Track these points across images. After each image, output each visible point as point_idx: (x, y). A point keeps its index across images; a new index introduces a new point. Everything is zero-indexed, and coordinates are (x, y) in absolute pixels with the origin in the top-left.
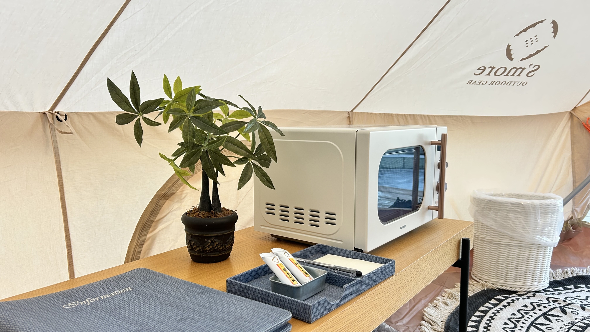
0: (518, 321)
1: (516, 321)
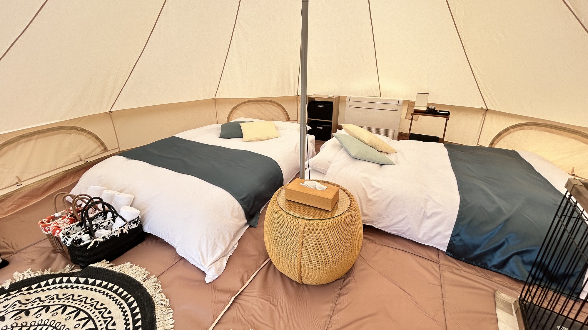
0: (105, 322)
1: (107, 321)
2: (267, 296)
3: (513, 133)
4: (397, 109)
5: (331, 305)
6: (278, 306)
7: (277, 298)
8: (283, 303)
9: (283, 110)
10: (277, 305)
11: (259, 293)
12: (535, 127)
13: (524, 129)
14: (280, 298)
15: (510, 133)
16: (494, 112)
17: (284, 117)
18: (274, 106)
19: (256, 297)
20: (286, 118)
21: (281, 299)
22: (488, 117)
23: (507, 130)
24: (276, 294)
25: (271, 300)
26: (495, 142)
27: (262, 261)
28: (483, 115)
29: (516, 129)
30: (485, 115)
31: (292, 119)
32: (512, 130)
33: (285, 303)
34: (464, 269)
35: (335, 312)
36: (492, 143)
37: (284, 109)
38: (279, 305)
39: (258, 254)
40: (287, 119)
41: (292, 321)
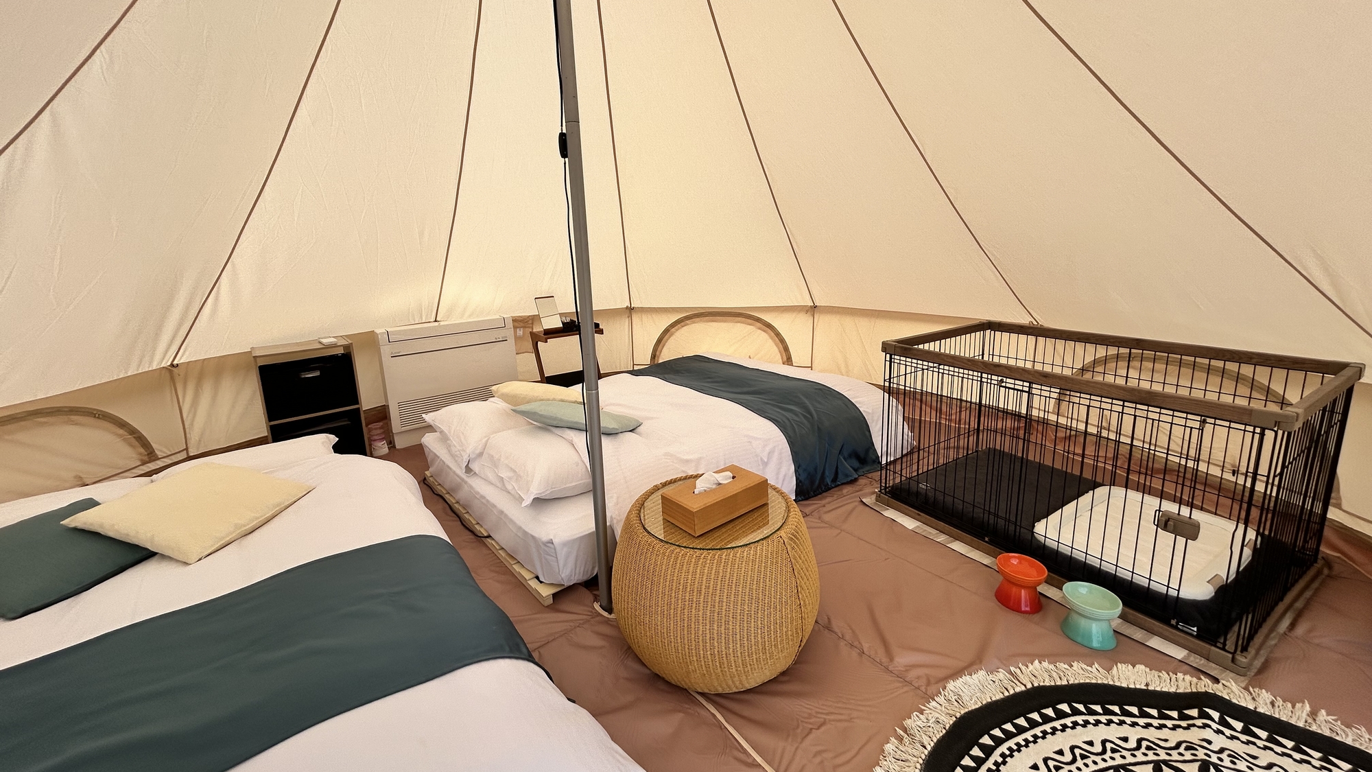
2: (799, 731)
3: (676, 334)
4: (506, 337)
5: (842, 644)
6: (825, 719)
7: (806, 715)
8: (822, 709)
9: (121, 432)
10: (822, 720)
11: (790, 740)
12: (697, 319)
13: (688, 324)
14: (810, 711)
15: (672, 335)
16: (643, 310)
17: (128, 454)
18: (76, 424)
19: (797, 749)
20: (141, 454)
21: (811, 709)
22: (635, 318)
23: (666, 331)
24: (797, 715)
25: (810, 726)
26: (658, 353)
27: (703, 712)
28: (629, 317)
29: (676, 327)
30: (630, 317)
31: (165, 450)
32: (673, 330)
33: (823, 705)
34: (824, 502)
35: (856, 643)
36: (654, 356)
37: (122, 424)
38: (825, 716)
39: (681, 715)
40: (146, 458)
41: (860, 705)
